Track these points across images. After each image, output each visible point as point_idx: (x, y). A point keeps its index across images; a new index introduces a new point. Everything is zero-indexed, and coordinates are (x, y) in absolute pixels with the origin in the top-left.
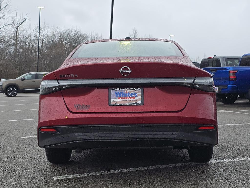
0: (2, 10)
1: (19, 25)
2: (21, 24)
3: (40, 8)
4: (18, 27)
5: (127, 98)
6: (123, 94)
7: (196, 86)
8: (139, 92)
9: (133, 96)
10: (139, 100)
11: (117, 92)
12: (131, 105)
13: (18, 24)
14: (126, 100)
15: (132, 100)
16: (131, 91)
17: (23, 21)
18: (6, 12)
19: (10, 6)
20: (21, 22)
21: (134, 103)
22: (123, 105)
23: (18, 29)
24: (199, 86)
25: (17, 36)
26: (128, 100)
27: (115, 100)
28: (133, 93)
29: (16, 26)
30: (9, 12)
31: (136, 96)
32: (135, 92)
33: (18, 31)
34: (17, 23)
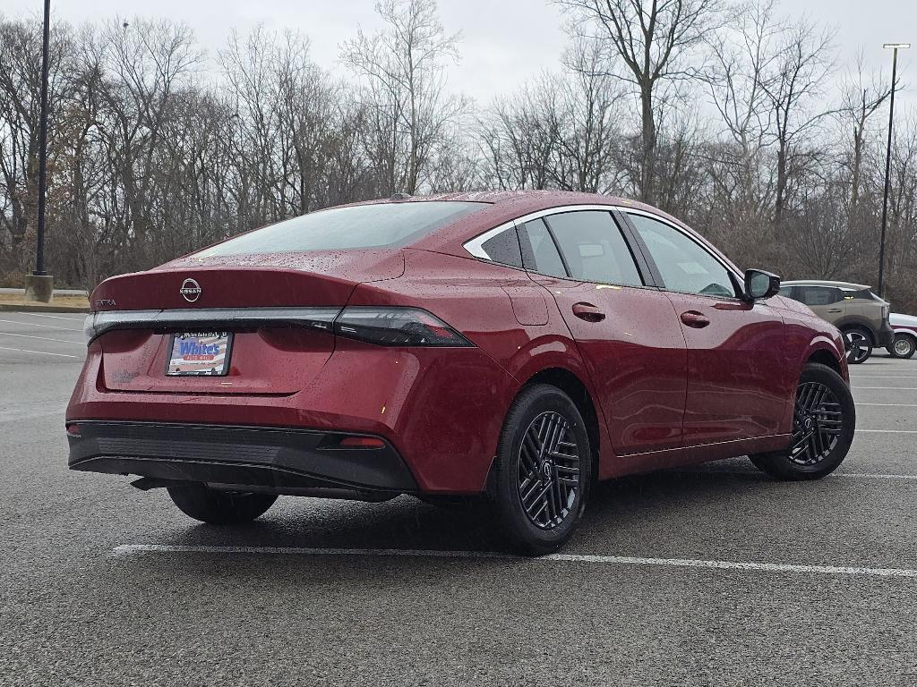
0: (804, 66)
1: (867, 111)
2: (875, 107)
3: (896, 50)
4: (864, 117)
5: (199, 359)
6: (195, 347)
7: (343, 328)
8: (222, 342)
9: (212, 351)
10: (219, 363)
11: (184, 341)
12: (202, 375)
13: (864, 108)
14: (197, 362)
15: (206, 362)
16: (208, 340)
17: (881, 95)
18: (820, 69)
19: (836, 46)
20: (875, 98)
21: (208, 371)
22: (188, 376)
23: (865, 126)
24: (352, 330)
25: (857, 149)
26: (200, 362)
27: (177, 362)
28: (212, 344)
29: (858, 115)
30: (832, 68)
31: (217, 353)
32: (216, 343)
33: (864, 133)
34: (862, 106)
